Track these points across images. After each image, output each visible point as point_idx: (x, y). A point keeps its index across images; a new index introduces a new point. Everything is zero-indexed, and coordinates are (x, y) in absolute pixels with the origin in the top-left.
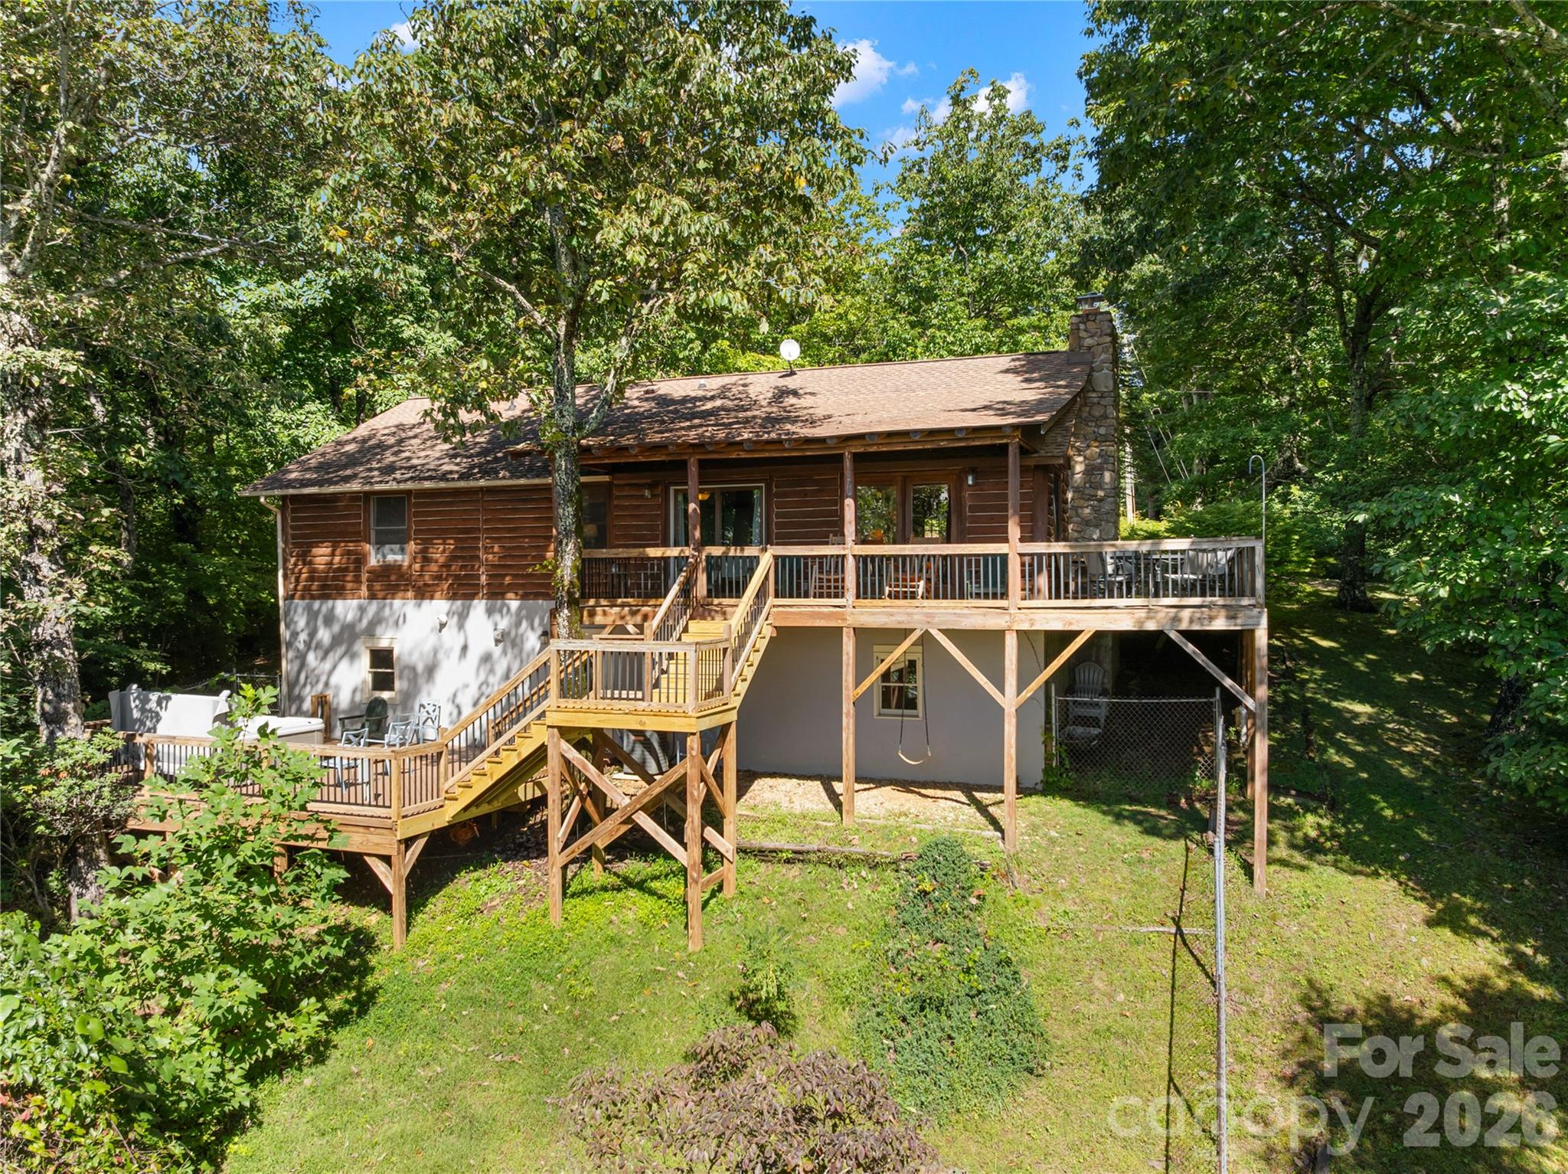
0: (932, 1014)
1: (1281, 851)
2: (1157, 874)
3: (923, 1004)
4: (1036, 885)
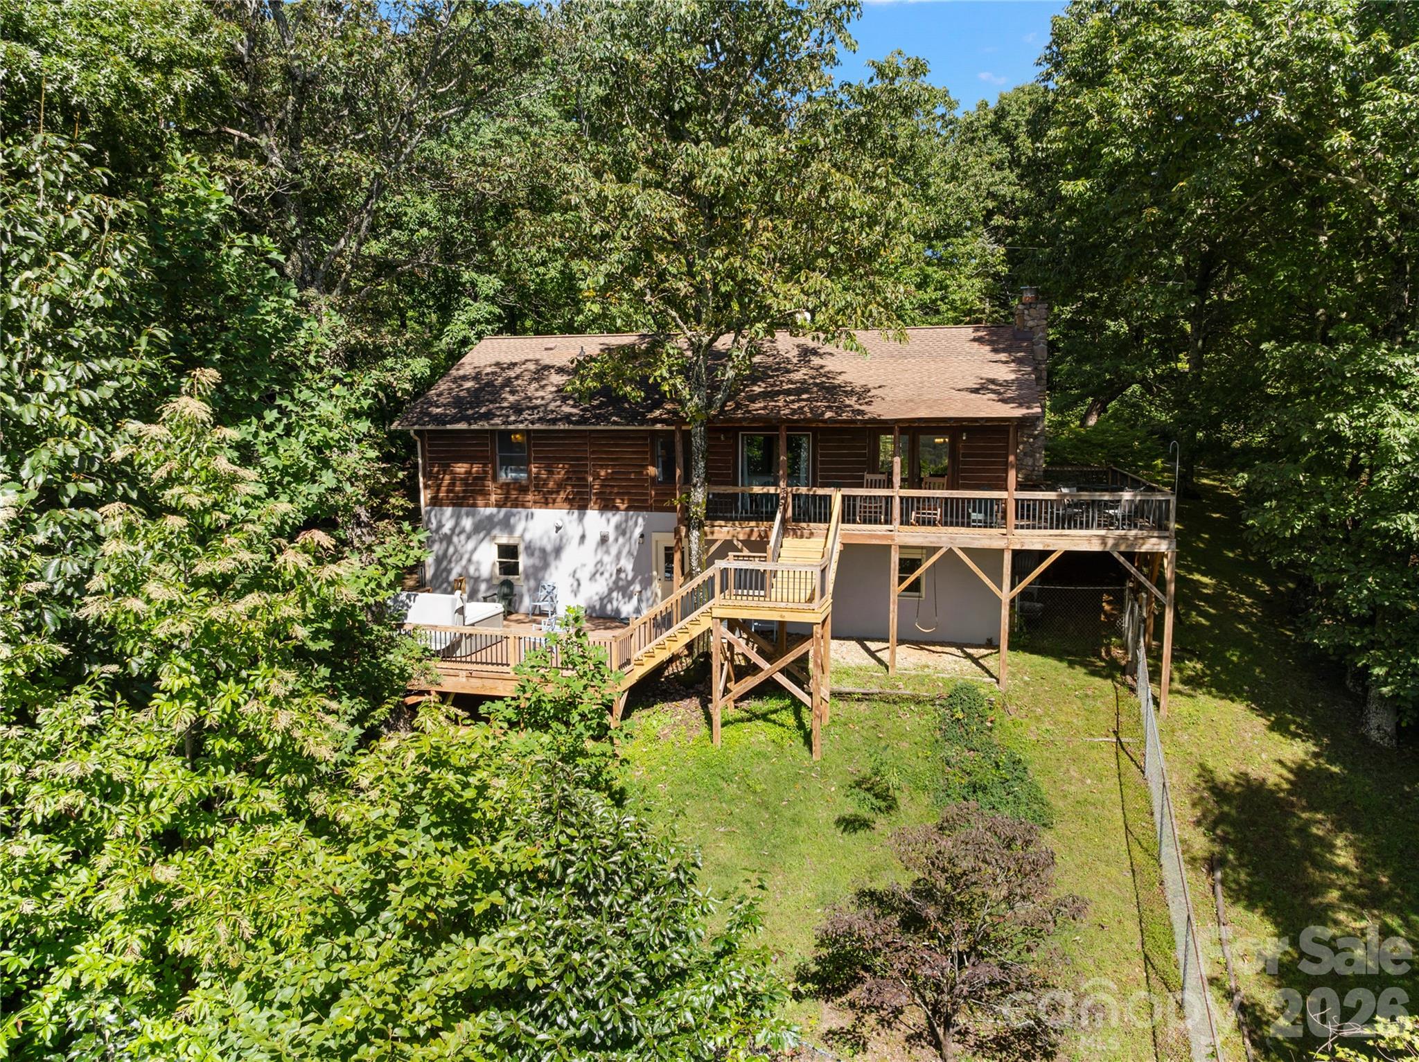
0: (980, 794)
1: (1177, 685)
2: (1099, 704)
3: (975, 788)
4: (1023, 713)
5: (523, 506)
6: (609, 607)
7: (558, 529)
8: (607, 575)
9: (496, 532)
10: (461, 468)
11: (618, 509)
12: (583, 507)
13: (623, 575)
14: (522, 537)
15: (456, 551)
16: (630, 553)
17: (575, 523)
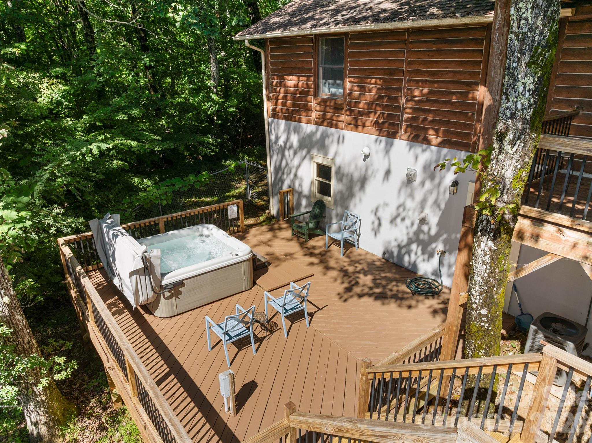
5: (336, 127)
6: (406, 258)
7: (366, 157)
8: (408, 222)
9: (314, 152)
10: (291, 81)
11: (428, 142)
12: (392, 135)
13: (425, 228)
14: (333, 160)
15: (287, 164)
16: (436, 203)
17: (381, 154)
